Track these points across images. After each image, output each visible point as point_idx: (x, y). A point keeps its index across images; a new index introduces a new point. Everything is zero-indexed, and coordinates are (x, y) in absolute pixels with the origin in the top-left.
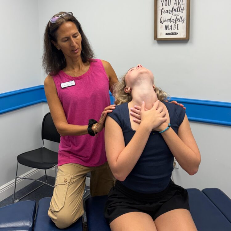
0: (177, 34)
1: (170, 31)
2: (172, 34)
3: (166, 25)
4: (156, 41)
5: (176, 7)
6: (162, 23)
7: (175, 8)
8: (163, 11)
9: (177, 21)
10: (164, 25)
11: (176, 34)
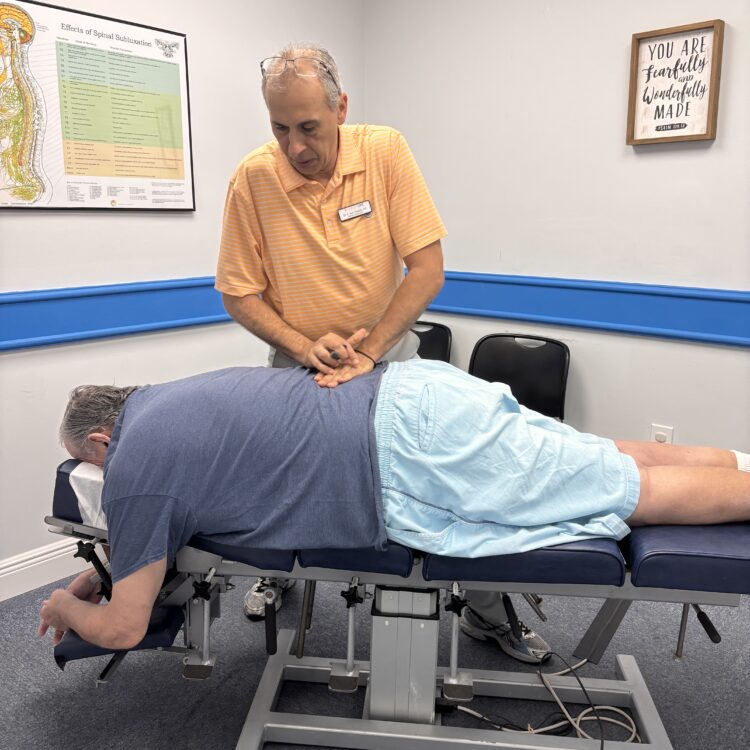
0: (686, 125)
1: (667, 121)
2: (673, 127)
3: (658, 107)
4: (631, 147)
5: (685, 59)
6: (649, 103)
7: (682, 62)
8: (653, 71)
9: (686, 95)
10: (652, 107)
11: (682, 126)
